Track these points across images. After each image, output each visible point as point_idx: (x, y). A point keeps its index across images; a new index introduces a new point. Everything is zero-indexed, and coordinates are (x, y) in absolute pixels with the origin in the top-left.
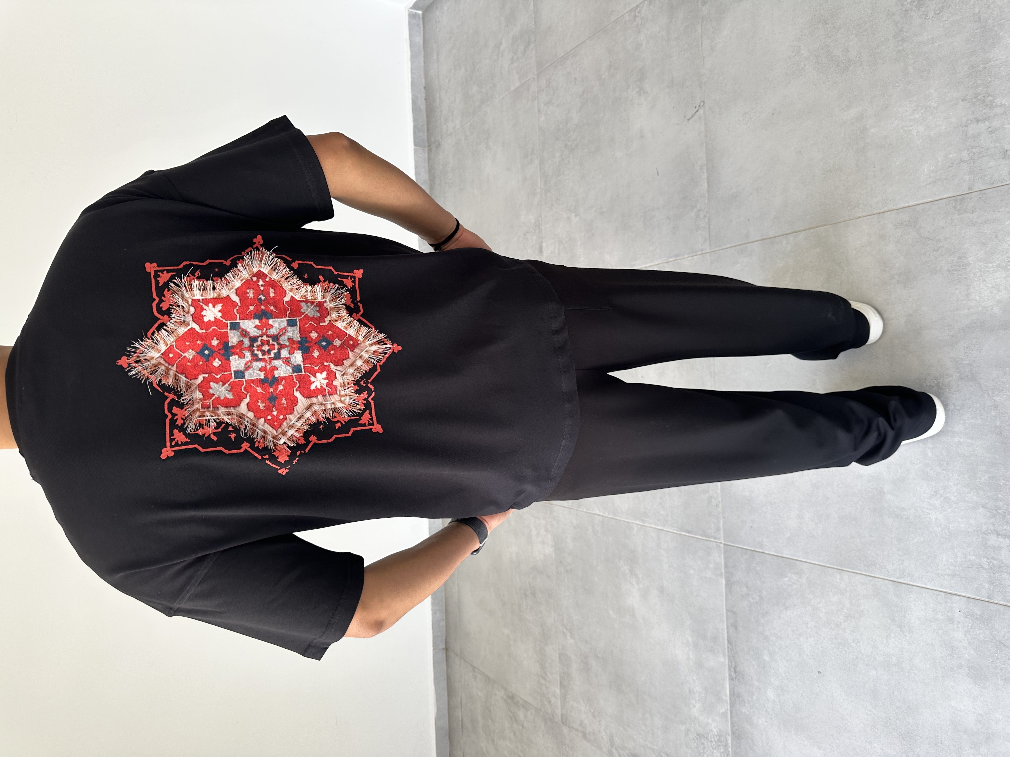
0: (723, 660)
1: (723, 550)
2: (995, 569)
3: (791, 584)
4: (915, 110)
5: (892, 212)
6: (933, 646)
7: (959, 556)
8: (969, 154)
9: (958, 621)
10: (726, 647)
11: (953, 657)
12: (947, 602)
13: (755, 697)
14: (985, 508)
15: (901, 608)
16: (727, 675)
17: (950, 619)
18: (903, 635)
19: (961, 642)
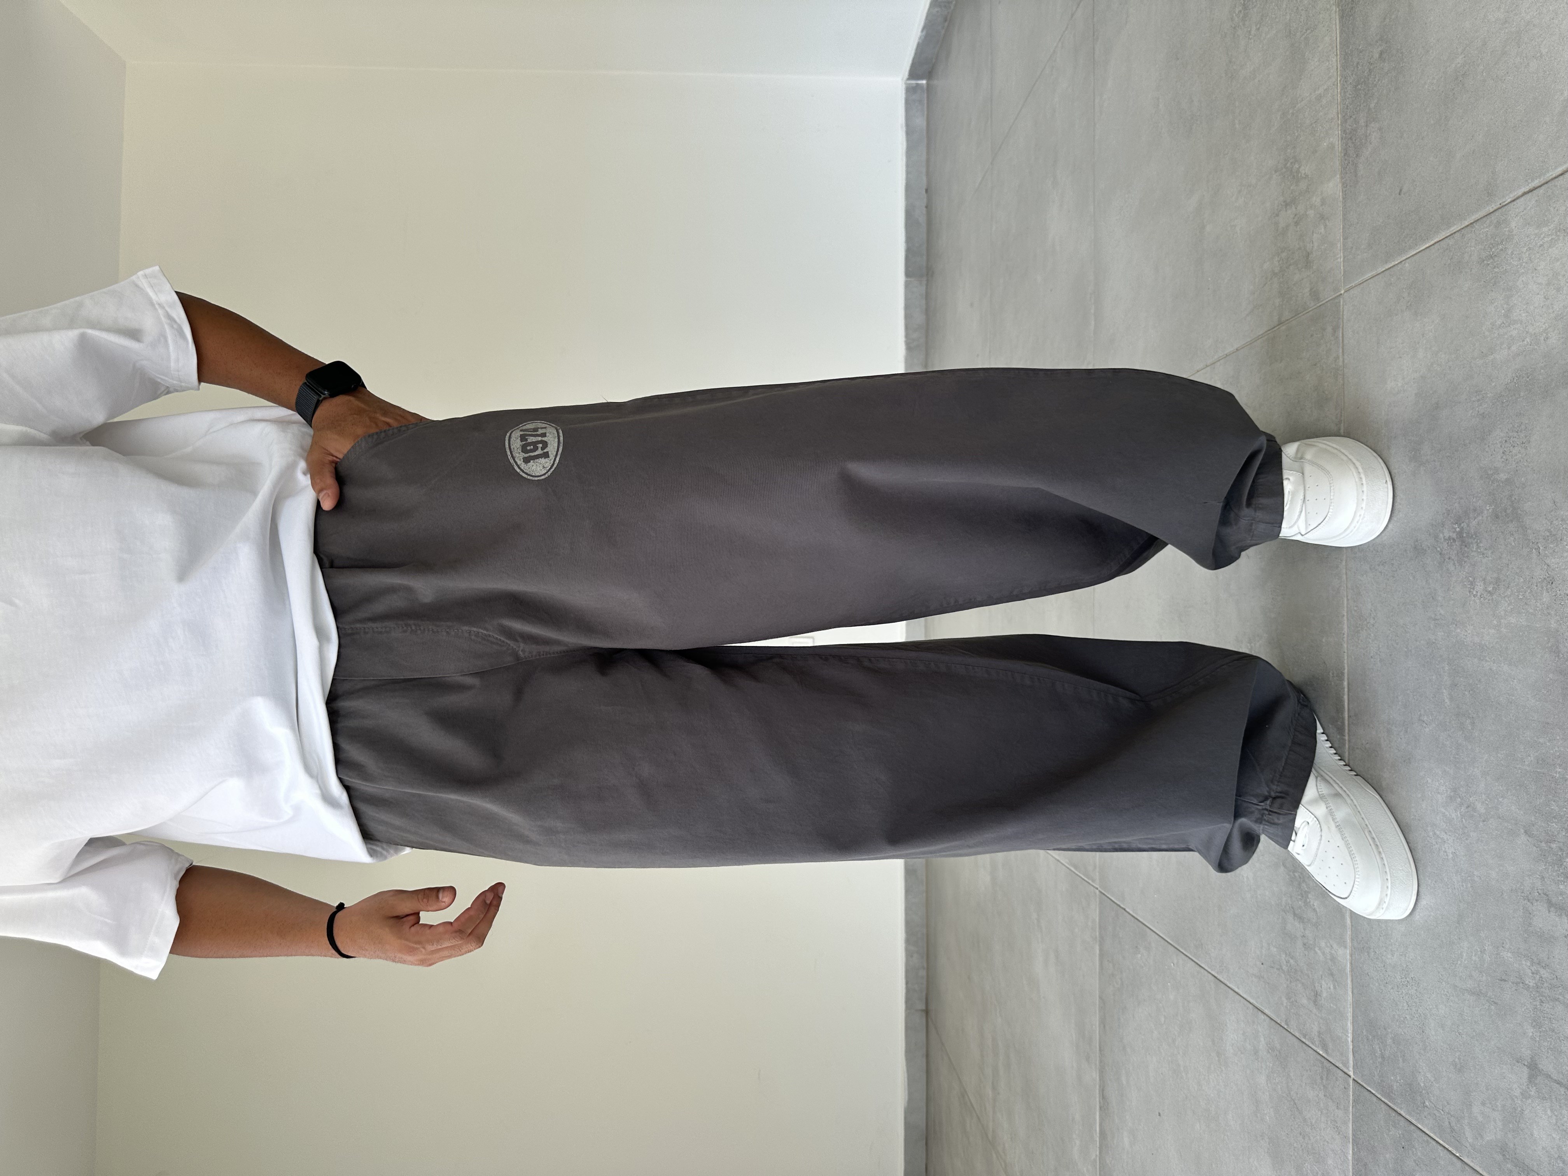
0: (1096, 1075)
1: (1098, 900)
2: (1291, 973)
3: (1143, 965)
4: (1240, 192)
5: (1221, 361)
6: (1243, 1094)
7: (1263, 945)
8: (1279, 261)
9: (1262, 1058)
10: (1098, 1055)
11: (1257, 1117)
12: (1254, 1022)
13: (1115, 1142)
14: (1285, 868)
15: (1220, 1023)
16: (1098, 1099)
17: (1256, 1052)
18: (1220, 1070)
19: (1264, 1092)
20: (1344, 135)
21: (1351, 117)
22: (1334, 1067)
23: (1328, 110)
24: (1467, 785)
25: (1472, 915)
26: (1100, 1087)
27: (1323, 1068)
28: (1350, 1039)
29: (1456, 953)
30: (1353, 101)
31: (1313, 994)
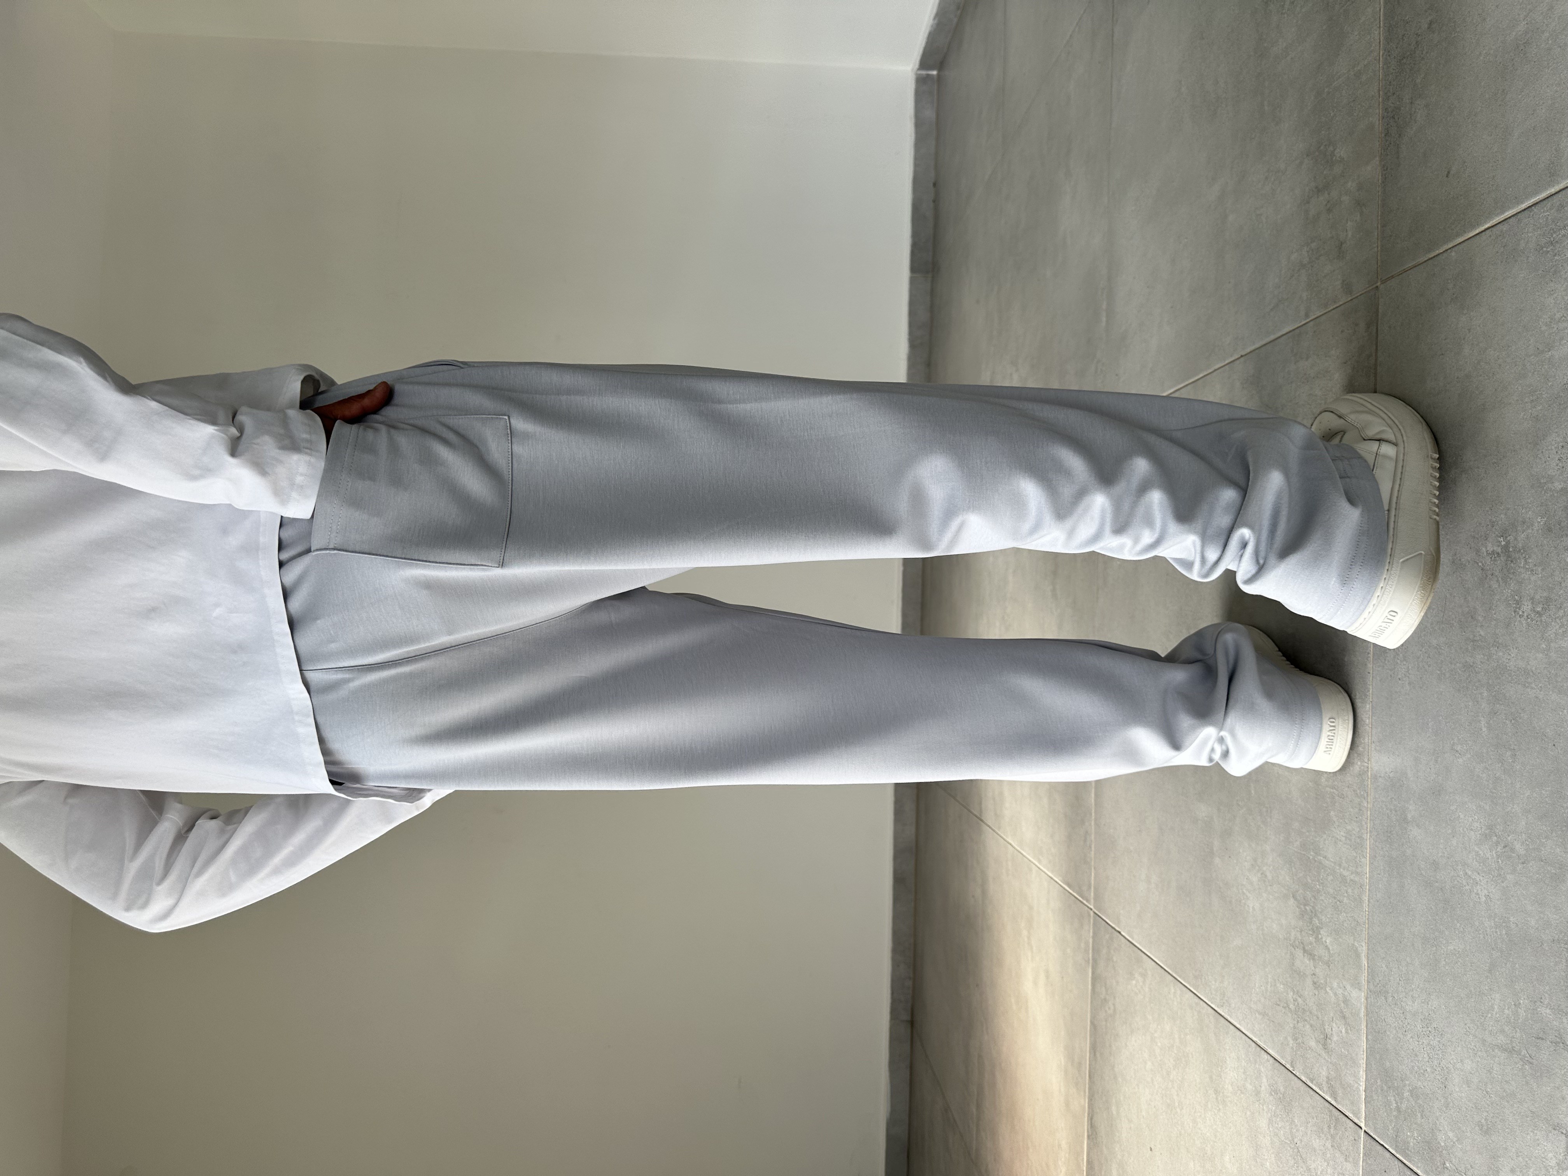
0: (1085, 1102)
1: (1092, 921)
2: (1299, 1013)
3: (1137, 991)
6: (1242, 1136)
7: (1269, 980)
9: (1264, 1100)
10: (1087, 1081)
11: (1257, 1162)
12: (1256, 1062)
14: (1295, 900)
15: (1218, 1059)
17: (1258, 1093)
18: (1218, 1109)
19: (1264, 1136)
20: (1386, 114)
21: (1394, 93)
22: (1342, 1116)
23: (1368, 87)
24: (1506, 823)
25: (1506, 964)
26: (1089, 1114)
27: (1331, 1116)
28: (1362, 1088)
29: (1487, 1004)
30: (1397, 76)
31: (1322, 1037)
